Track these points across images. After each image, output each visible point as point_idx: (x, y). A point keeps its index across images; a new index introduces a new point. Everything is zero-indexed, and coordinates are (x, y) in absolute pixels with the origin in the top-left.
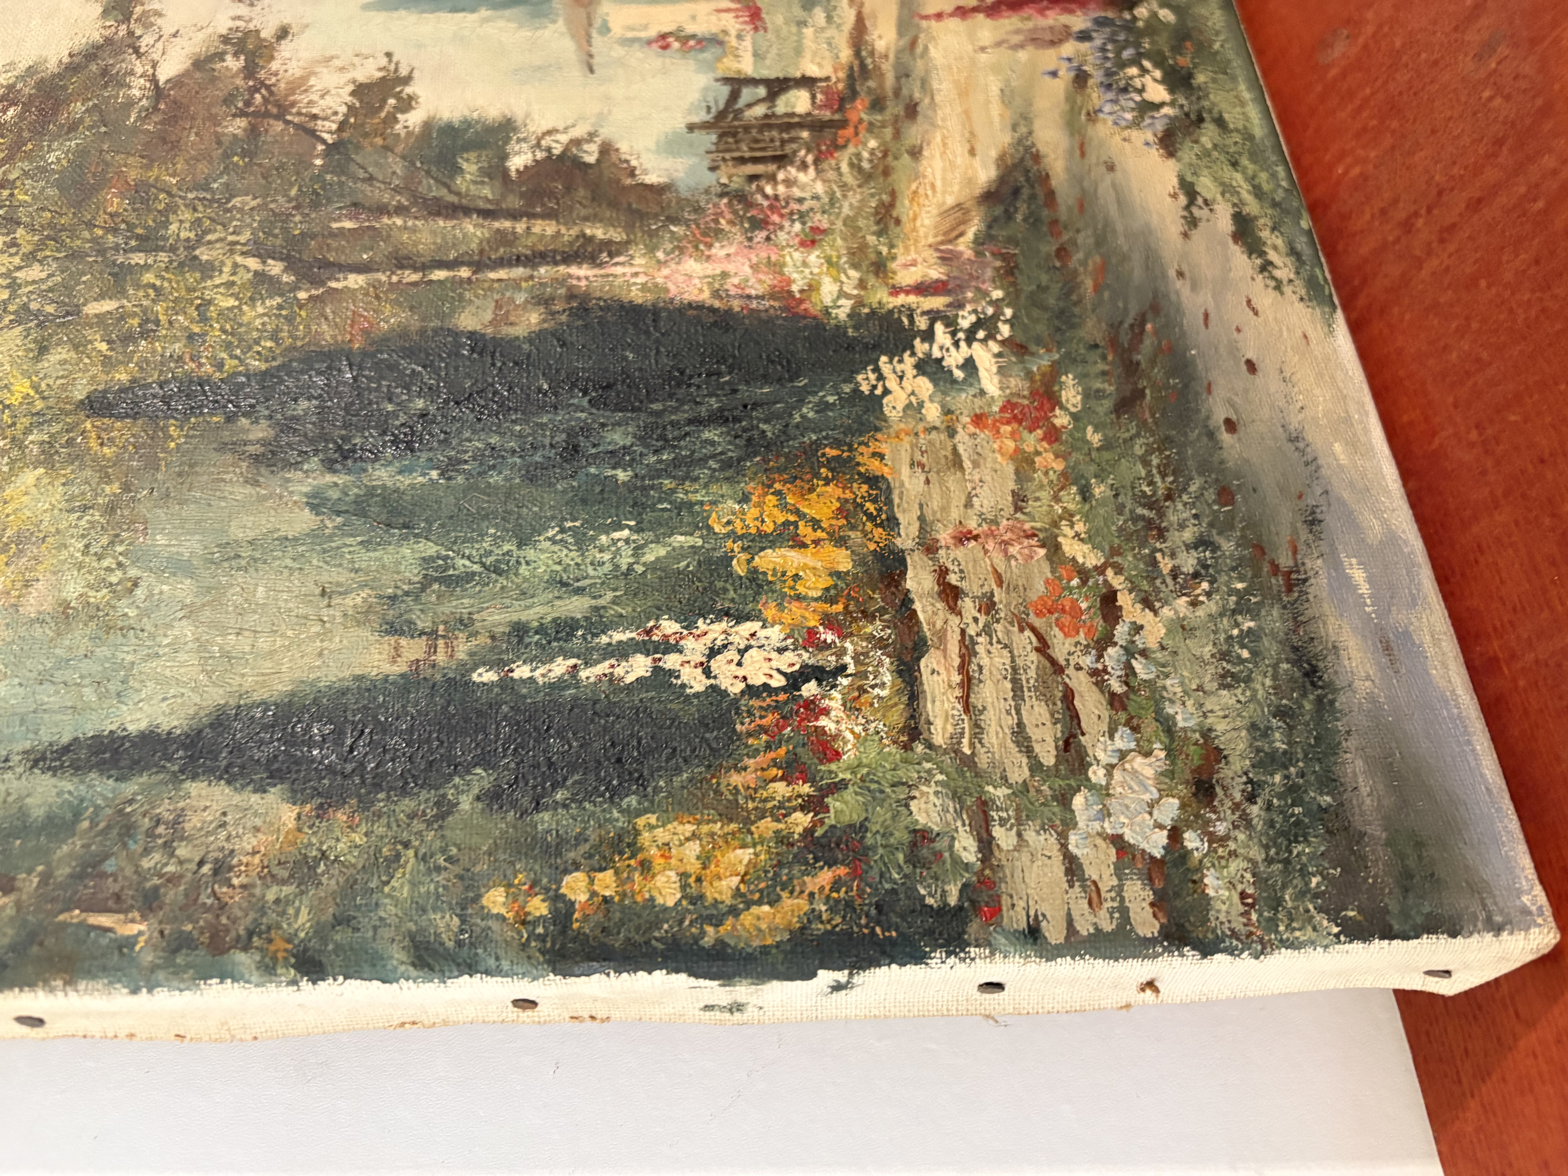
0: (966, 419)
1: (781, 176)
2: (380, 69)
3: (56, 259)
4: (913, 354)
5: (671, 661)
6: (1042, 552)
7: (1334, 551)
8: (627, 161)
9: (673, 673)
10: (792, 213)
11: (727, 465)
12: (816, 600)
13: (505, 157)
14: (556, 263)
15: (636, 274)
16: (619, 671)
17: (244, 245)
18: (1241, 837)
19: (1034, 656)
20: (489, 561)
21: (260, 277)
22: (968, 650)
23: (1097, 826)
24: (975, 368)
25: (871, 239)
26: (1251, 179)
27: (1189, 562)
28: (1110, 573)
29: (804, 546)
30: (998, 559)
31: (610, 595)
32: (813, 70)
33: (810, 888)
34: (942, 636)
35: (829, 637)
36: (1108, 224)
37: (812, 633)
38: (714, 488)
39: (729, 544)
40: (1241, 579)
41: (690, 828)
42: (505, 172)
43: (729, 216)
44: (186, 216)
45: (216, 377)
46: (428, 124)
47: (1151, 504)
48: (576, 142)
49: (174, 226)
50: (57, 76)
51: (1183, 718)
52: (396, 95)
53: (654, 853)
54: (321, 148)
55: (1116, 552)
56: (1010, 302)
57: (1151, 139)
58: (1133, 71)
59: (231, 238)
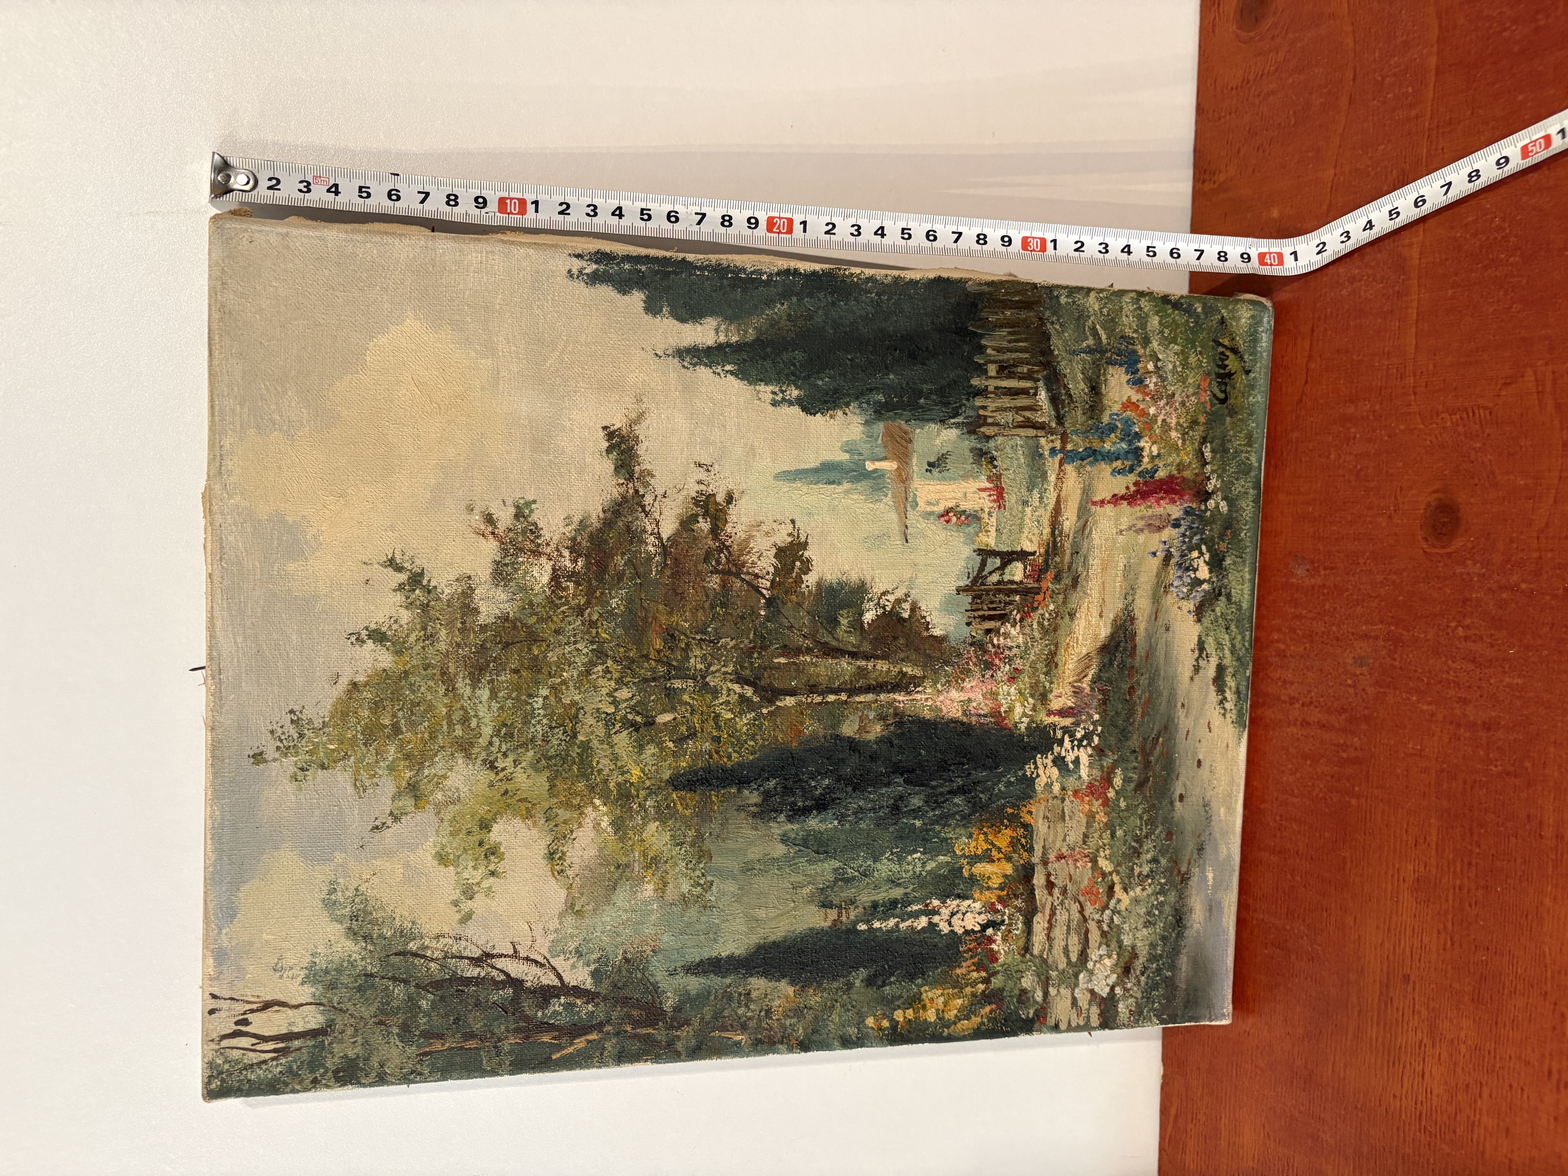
0: (1070, 793)
1: (1002, 630)
2: (790, 535)
3: (634, 683)
4: (1053, 753)
5: (936, 919)
6: (1090, 865)
7: (1204, 864)
8: (924, 617)
9: (936, 925)
10: (1005, 658)
11: (964, 818)
12: (996, 889)
13: (861, 614)
14: (889, 692)
15: (927, 700)
16: (915, 924)
17: (730, 674)
18: (1135, 989)
19: (1077, 915)
20: (862, 870)
21: (743, 699)
22: (1053, 913)
23: (1086, 986)
24: (1079, 763)
25: (1042, 676)
26: (1232, 640)
27: (1146, 870)
28: (1114, 875)
29: (993, 861)
30: (1072, 867)
31: (912, 887)
32: (1028, 547)
33: (982, 1012)
34: (1044, 907)
35: (999, 907)
36: (1157, 670)
37: (993, 904)
38: (957, 830)
39: (962, 860)
40: (1164, 878)
41: (940, 992)
42: (862, 623)
43: (974, 660)
44: (698, 653)
45: (729, 764)
46: (819, 585)
47: (1139, 840)
48: (898, 601)
49: (692, 660)
50: (600, 530)
51: (1127, 941)
52: (800, 558)
53: (927, 1001)
54: (763, 601)
55: (1119, 864)
56: (1101, 722)
57: (1192, 608)
58: (1195, 554)
59: (723, 669)
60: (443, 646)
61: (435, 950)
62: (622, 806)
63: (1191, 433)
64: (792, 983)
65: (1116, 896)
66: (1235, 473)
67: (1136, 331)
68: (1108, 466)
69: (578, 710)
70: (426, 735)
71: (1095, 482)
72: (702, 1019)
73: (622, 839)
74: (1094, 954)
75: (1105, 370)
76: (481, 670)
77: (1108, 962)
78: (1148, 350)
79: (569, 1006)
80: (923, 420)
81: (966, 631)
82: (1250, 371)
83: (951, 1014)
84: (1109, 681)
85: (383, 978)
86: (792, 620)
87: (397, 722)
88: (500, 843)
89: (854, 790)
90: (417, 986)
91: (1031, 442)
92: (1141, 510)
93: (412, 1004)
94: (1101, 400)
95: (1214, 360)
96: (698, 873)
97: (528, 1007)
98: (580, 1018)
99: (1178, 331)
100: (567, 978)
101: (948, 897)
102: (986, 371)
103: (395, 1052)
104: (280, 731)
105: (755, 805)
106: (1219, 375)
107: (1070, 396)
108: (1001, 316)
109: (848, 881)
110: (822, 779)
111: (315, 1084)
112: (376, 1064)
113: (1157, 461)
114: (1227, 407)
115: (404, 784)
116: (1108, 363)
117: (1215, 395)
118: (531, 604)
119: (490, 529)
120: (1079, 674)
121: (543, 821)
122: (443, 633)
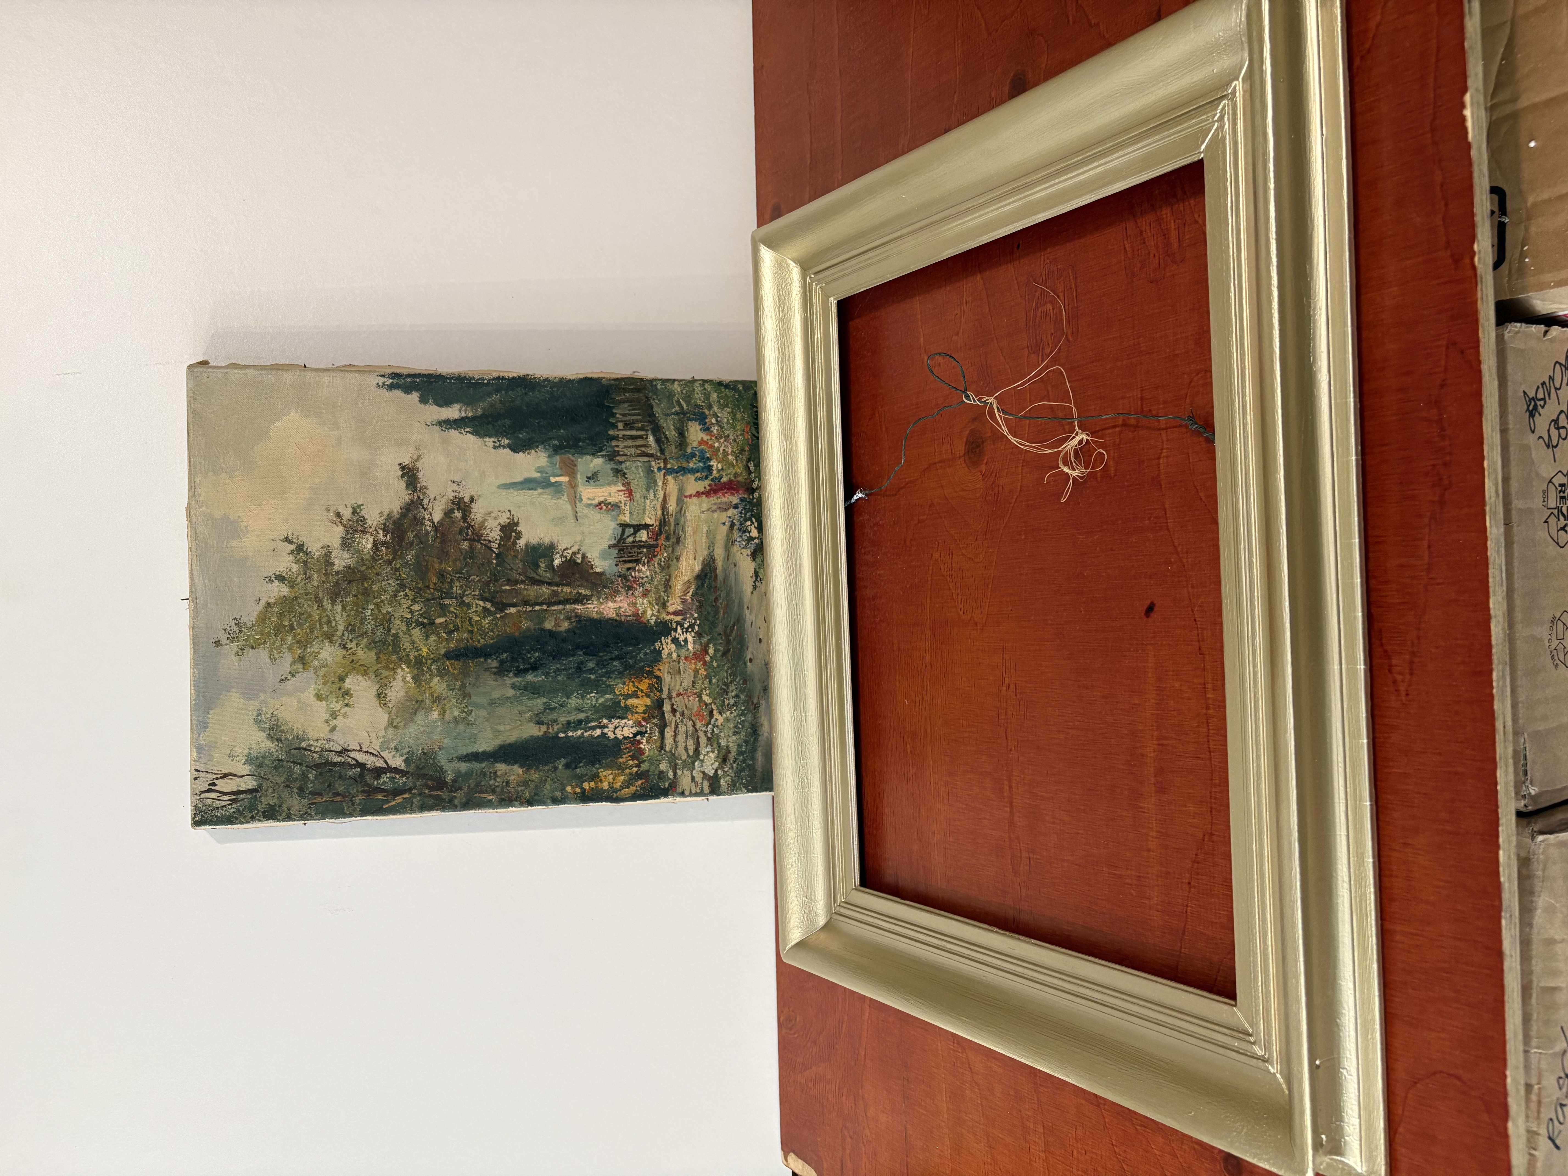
0: (683, 658)
1: (637, 568)
2: (508, 518)
3: (422, 601)
4: (671, 636)
5: (606, 730)
6: (697, 699)
7: (768, 699)
8: (590, 562)
9: (606, 734)
10: (640, 583)
11: (620, 673)
12: (641, 713)
13: (552, 561)
14: (571, 604)
15: (594, 608)
16: (593, 734)
17: (477, 596)
18: (730, 771)
19: (692, 728)
20: (560, 703)
21: (485, 609)
22: (677, 726)
23: (699, 769)
24: (687, 641)
25: (662, 593)
27: (732, 701)
28: (713, 705)
29: (639, 697)
30: (686, 700)
31: (590, 713)
32: (649, 521)
33: (637, 785)
34: (671, 723)
35: (644, 723)
36: (731, 588)
38: (616, 680)
39: (620, 697)
40: (744, 706)
41: (610, 772)
42: (553, 566)
43: (621, 585)
44: (458, 584)
45: (479, 645)
46: (527, 545)
47: (726, 684)
48: (574, 554)
49: (455, 589)
50: (399, 519)
51: (723, 743)
52: (515, 531)
53: (603, 778)
54: (494, 555)
55: (715, 699)
56: (699, 618)
57: (749, 553)
58: (749, 523)
59: (473, 593)
60: (315, 583)
61: (317, 746)
62: (418, 669)
63: (741, 456)
64: (521, 766)
65: (715, 717)
67: (704, 402)
68: (692, 476)
69: (391, 616)
70: (308, 631)
71: (685, 485)
72: (469, 787)
73: (419, 686)
74: (703, 751)
75: (687, 424)
76: (336, 595)
77: (712, 755)
78: (711, 411)
79: (392, 779)
80: (582, 454)
81: (615, 569)
83: (618, 785)
84: (702, 595)
85: (288, 762)
86: (512, 565)
87: (292, 624)
88: (350, 689)
89: (553, 659)
90: (307, 766)
91: (646, 464)
92: (714, 499)
93: (304, 776)
94: (685, 440)
95: (752, 416)
96: (463, 705)
97: (369, 778)
98: (399, 785)
99: (729, 400)
100: (390, 764)
101: (613, 718)
102: (617, 427)
103: (295, 802)
104: (229, 629)
105: (495, 668)
106: (755, 424)
107: (667, 438)
108: (623, 397)
109: (553, 709)
110: (534, 653)
111: (253, 819)
112: (286, 809)
113: (721, 473)
115: (297, 657)
116: (688, 420)
117: (753, 435)
118: (362, 559)
119: (339, 520)
120: (684, 592)
121: (373, 677)
122: (315, 576)
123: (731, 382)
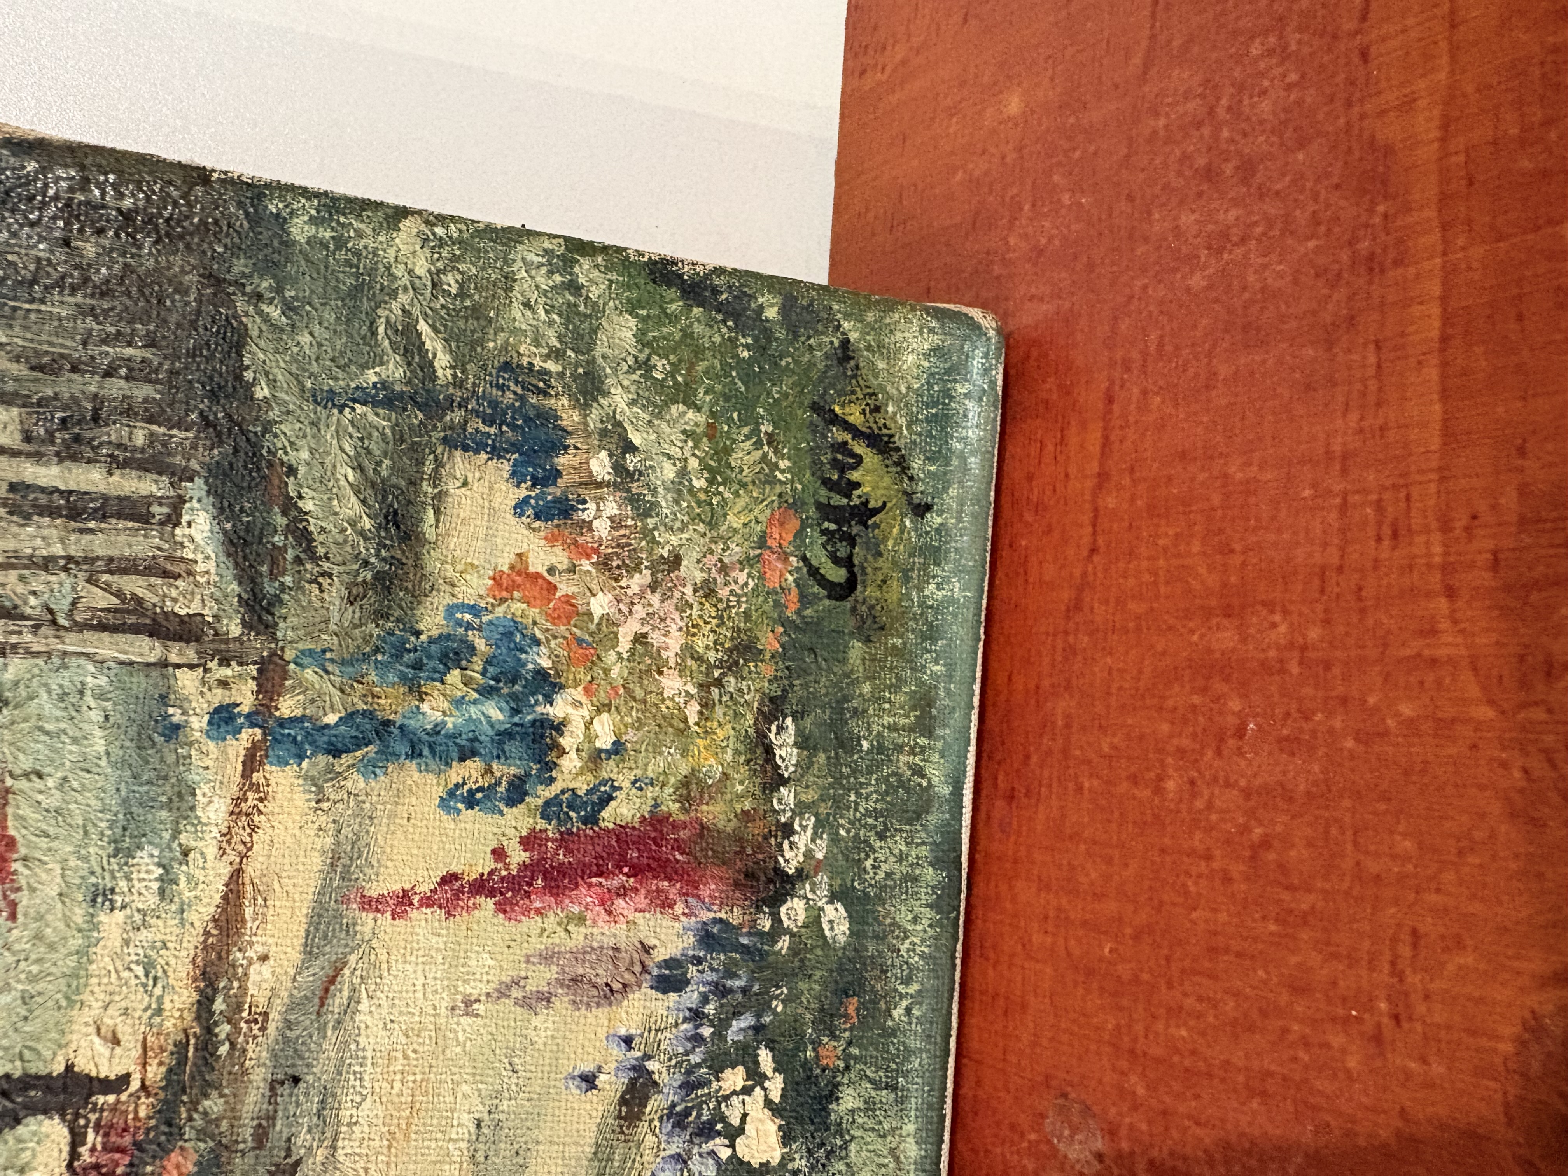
32: (99, 1059)
58: (734, 1078)
63: (731, 683)
66: (876, 814)
67: (556, 354)
68: (431, 778)
71: (379, 832)
75: (439, 464)
78: (595, 414)
82: (928, 508)
91: (139, 682)
92: (546, 928)
94: (418, 557)
95: (816, 465)
99: (701, 366)
106: (826, 511)
107: (304, 537)
113: (609, 769)
114: (854, 609)
116: (450, 444)
117: (814, 572)
123: (719, 271)
